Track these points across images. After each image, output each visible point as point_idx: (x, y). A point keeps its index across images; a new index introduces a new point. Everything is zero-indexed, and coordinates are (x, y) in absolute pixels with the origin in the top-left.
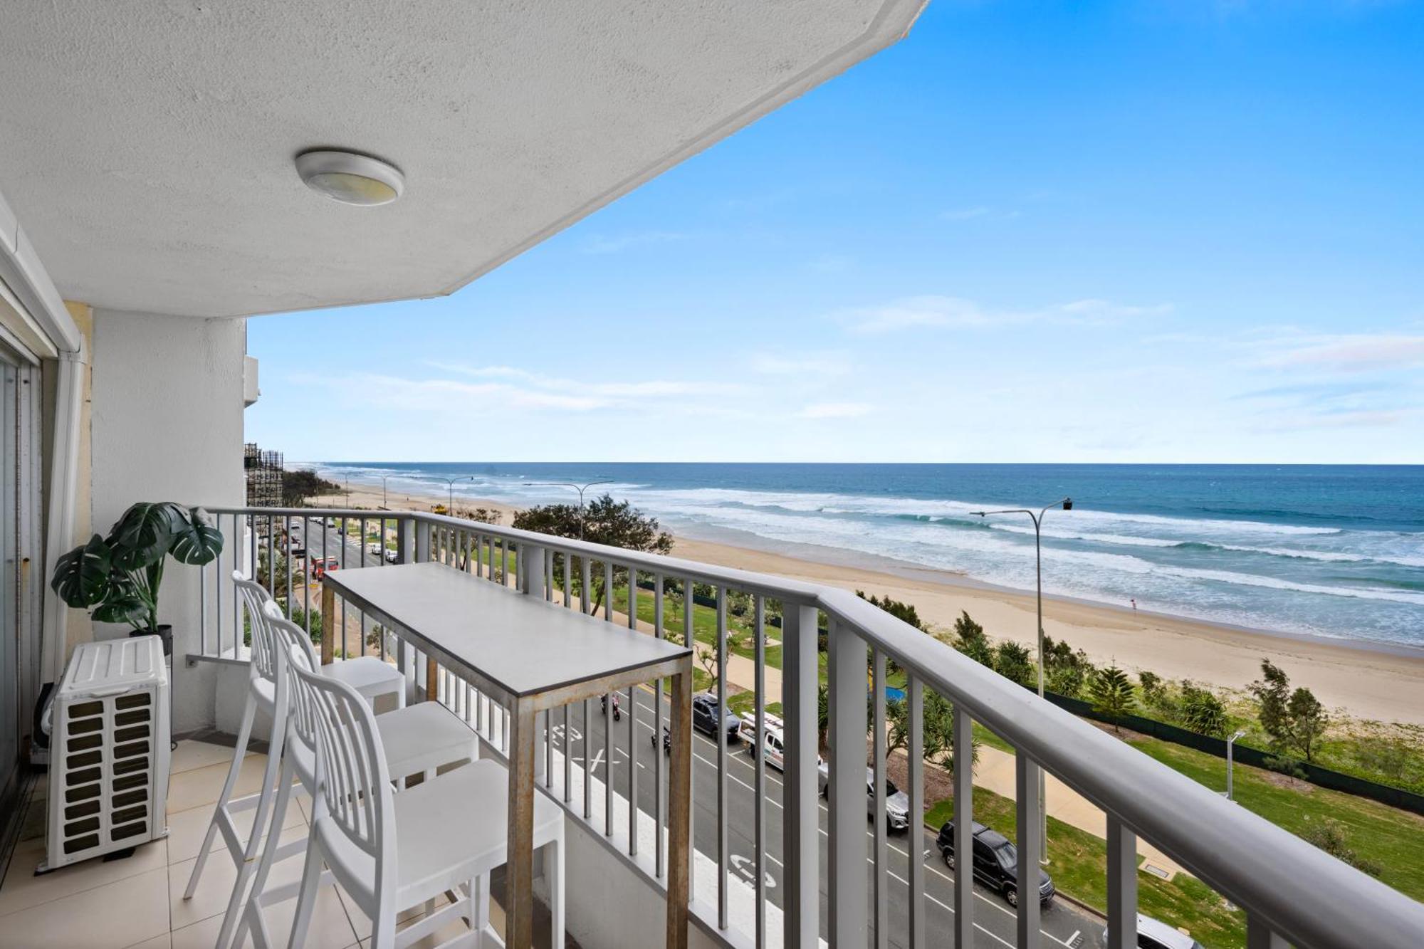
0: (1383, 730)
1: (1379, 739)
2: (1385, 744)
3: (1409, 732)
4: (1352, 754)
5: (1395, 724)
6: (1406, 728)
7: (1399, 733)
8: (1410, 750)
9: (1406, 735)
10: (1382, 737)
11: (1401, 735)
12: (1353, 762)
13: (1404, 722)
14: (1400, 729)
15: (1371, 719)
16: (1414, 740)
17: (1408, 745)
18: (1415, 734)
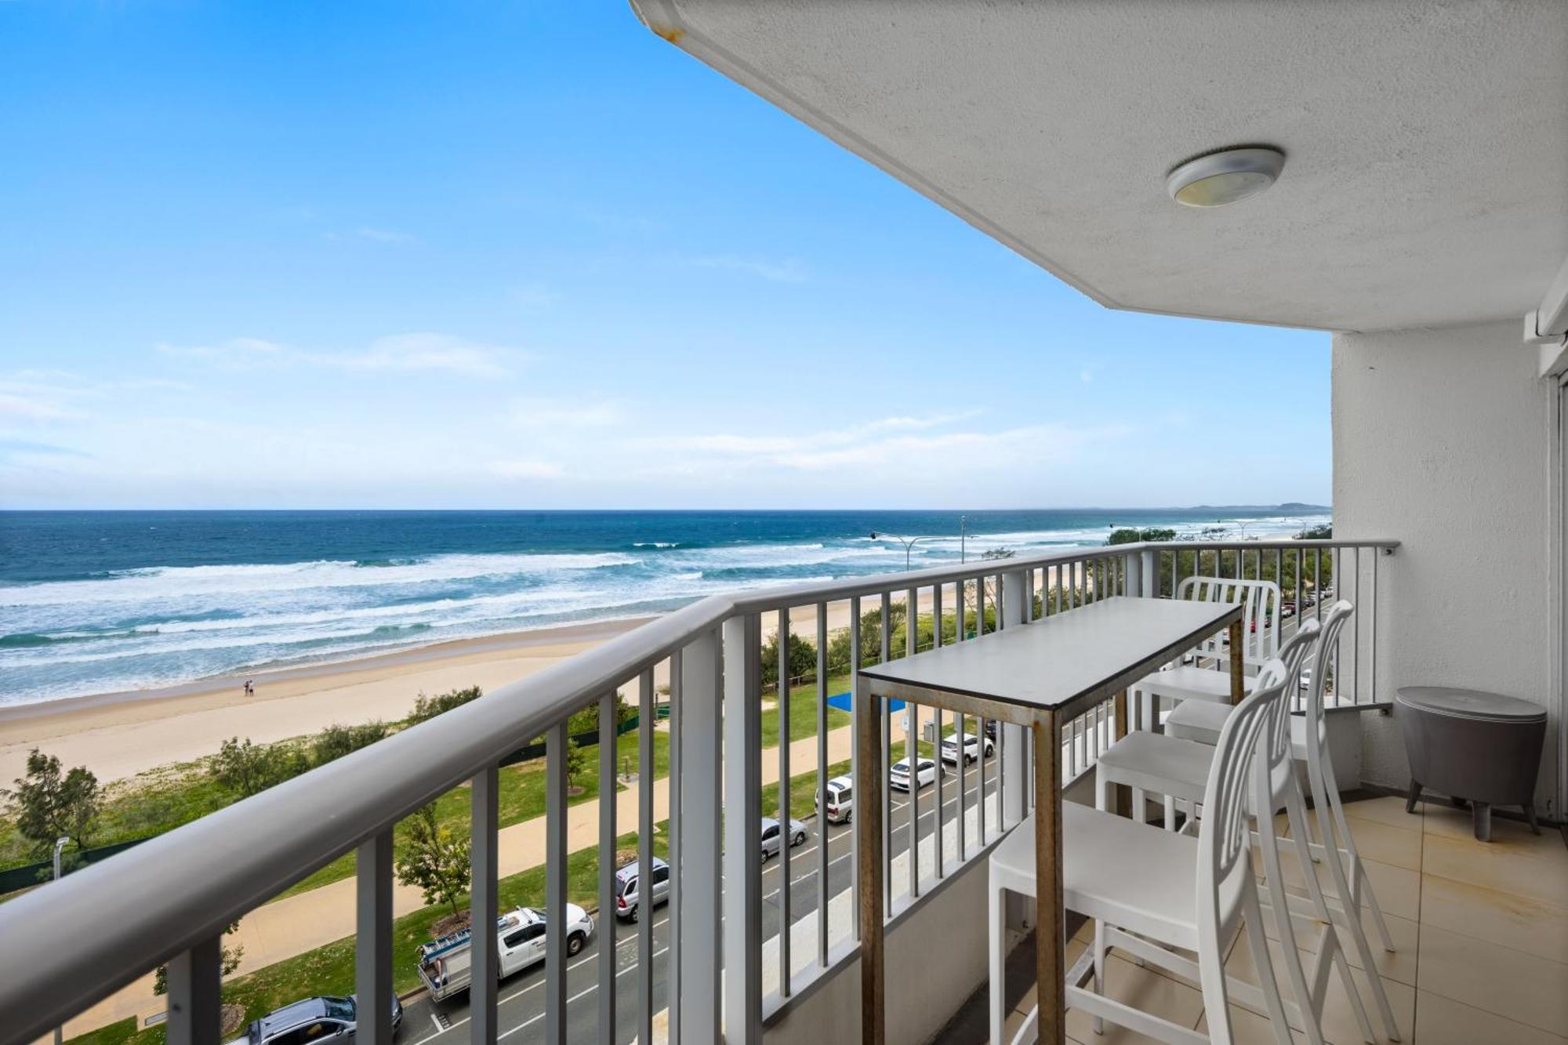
0: (129, 785)
1: (129, 796)
2: (136, 797)
3: (154, 776)
4: (110, 823)
5: (140, 774)
6: (151, 773)
7: (146, 781)
8: (159, 793)
9: (152, 780)
10: (131, 792)
11: (148, 783)
12: (114, 830)
13: (146, 770)
14: (145, 777)
15: (115, 780)
16: (160, 782)
17: (156, 789)
18: (160, 776)
